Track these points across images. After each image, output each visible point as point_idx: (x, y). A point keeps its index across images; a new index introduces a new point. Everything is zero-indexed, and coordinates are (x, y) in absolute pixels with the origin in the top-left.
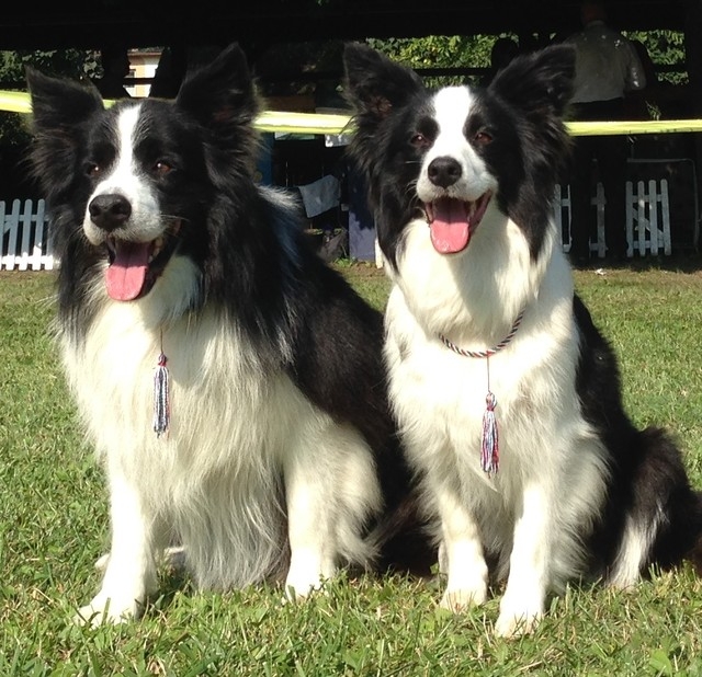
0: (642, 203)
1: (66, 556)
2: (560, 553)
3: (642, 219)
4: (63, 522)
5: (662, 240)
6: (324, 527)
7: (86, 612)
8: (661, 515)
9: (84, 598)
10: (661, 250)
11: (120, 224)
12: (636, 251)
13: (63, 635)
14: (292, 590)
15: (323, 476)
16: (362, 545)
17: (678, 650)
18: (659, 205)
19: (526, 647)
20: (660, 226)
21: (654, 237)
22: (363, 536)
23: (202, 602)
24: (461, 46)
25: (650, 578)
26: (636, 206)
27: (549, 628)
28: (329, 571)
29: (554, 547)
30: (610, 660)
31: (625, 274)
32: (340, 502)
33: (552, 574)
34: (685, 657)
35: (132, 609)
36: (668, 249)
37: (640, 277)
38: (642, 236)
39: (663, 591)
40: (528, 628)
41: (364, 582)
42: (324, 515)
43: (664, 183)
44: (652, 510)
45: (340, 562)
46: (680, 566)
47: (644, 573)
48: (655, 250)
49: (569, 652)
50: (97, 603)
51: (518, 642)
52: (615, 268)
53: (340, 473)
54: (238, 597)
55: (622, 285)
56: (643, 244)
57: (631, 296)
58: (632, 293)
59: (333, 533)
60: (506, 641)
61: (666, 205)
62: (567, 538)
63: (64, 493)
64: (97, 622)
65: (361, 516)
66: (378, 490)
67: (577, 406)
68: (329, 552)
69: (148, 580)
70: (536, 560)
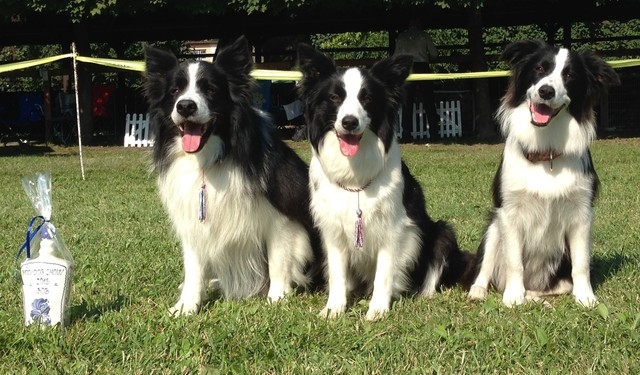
0: (448, 112)
1: (165, 283)
2: (398, 279)
3: (448, 120)
4: (164, 268)
5: (457, 129)
6: (286, 269)
7: (172, 310)
8: (444, 263)
9: (171, 304)
10: (457, 134)
11: (191, 114)
12: (445, 135)
13: (161, 320)
14: (270, 299)
15: (285, 245)
16: (304, 277)
17: (450, 326)
18: (456, 113)
19: (380, 325)
20: (457, 123)
21: (453, 128)
22: (305, 273)
23: (228, 305)
24: (362, 37)
25: (440, 292)
26: (445, 113)
27: (391, 316)
28: (288, 290)
29: (395, 278)
30: (418, 331)
31: (440, 146)
32: (293, 257)
33: (394, 290)
34: (453, 329)
35: (195, 309)
36: (460, 134)
37: (447, 147)
38: (448, 128)
39: (446, 298)
40: (381, 316)
41: (305, 294)
42: (285, 264)
43: (458, 102)
44: (441, 261)
45: (293, 285)
46: (455, 286)
47: (438, 289)
48: (454, 134)
49: (400, 328)
50: (178, 306)
51: (375, 323)
52: (435, 143)
53: (293, 244)
54: (245, 303)
55: (438, 151)
56: (448, 132)
57: (441, 157)
58: (442, 155)
59: (290, 272)
60: (370, 322)
61: (459, 113)
62: (401, 272)
63: (165, 253)
64: (177, 315)
65: (303, 264)
66: (311, 252)
67: (404, 211)
68: (288, 281)
69: (202, 294)
70: (386, 284)
